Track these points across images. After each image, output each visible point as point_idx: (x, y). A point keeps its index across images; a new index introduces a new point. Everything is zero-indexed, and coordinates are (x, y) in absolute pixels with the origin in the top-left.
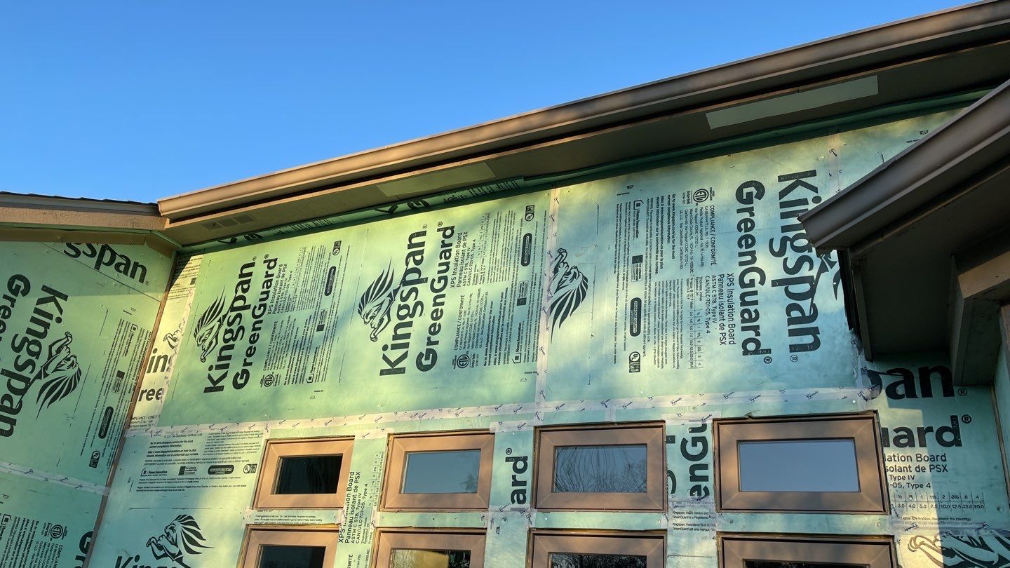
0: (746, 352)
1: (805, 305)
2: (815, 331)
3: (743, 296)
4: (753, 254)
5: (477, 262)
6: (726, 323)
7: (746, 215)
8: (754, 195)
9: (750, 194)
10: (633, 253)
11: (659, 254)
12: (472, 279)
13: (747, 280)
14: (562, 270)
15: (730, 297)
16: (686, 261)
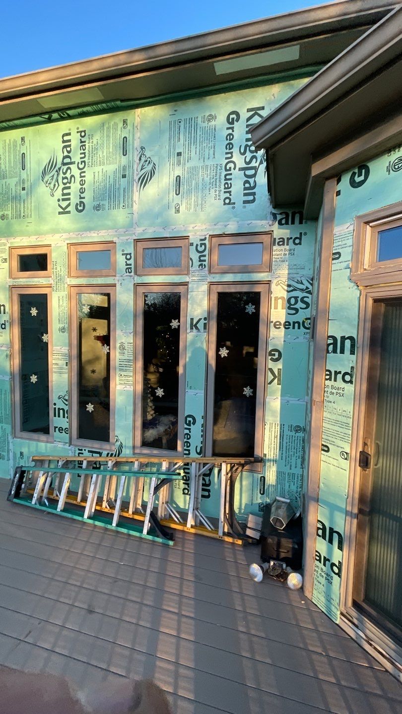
0: (225, 204)
1: (251, 181)
2: (254, 194)
3: (226, 176)
4: (231, 153)
5: (100, 153)
6: (217, 189)
7: (230, 131)
8: (235, 119)
9: (233, 119)
10: (178, 151)
11: (189, 152)
12: (98, 163)
13: (228, 168)
14: (143, 159)
15: (220, 176)
16: (202, 156)
